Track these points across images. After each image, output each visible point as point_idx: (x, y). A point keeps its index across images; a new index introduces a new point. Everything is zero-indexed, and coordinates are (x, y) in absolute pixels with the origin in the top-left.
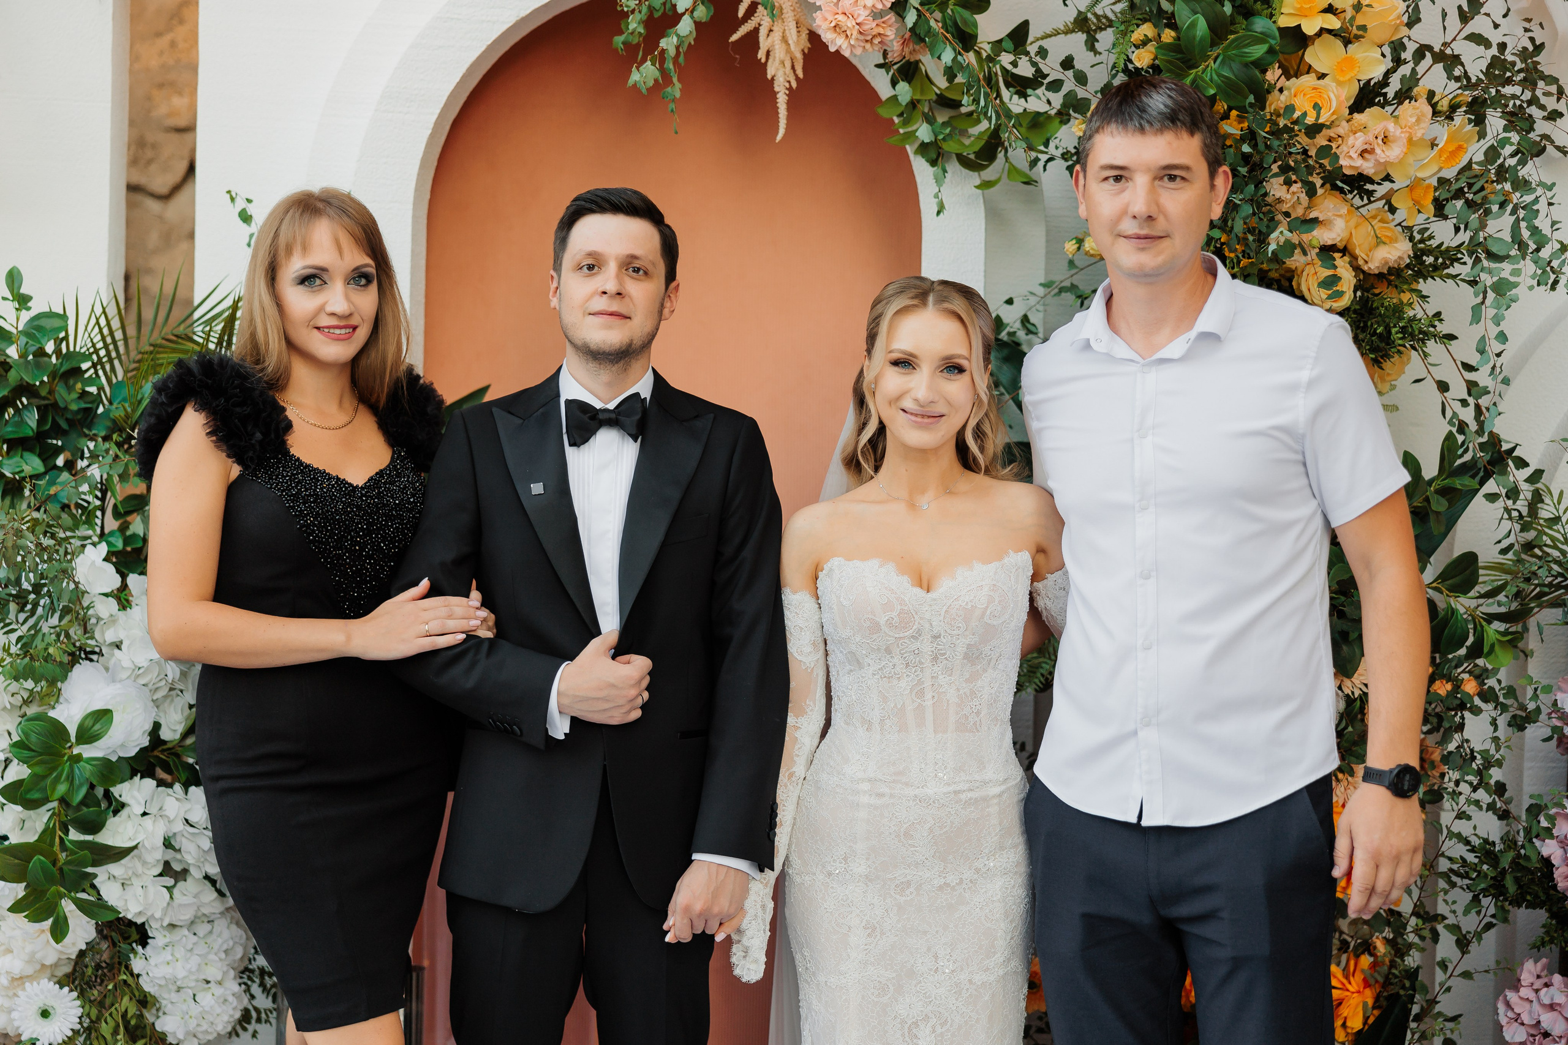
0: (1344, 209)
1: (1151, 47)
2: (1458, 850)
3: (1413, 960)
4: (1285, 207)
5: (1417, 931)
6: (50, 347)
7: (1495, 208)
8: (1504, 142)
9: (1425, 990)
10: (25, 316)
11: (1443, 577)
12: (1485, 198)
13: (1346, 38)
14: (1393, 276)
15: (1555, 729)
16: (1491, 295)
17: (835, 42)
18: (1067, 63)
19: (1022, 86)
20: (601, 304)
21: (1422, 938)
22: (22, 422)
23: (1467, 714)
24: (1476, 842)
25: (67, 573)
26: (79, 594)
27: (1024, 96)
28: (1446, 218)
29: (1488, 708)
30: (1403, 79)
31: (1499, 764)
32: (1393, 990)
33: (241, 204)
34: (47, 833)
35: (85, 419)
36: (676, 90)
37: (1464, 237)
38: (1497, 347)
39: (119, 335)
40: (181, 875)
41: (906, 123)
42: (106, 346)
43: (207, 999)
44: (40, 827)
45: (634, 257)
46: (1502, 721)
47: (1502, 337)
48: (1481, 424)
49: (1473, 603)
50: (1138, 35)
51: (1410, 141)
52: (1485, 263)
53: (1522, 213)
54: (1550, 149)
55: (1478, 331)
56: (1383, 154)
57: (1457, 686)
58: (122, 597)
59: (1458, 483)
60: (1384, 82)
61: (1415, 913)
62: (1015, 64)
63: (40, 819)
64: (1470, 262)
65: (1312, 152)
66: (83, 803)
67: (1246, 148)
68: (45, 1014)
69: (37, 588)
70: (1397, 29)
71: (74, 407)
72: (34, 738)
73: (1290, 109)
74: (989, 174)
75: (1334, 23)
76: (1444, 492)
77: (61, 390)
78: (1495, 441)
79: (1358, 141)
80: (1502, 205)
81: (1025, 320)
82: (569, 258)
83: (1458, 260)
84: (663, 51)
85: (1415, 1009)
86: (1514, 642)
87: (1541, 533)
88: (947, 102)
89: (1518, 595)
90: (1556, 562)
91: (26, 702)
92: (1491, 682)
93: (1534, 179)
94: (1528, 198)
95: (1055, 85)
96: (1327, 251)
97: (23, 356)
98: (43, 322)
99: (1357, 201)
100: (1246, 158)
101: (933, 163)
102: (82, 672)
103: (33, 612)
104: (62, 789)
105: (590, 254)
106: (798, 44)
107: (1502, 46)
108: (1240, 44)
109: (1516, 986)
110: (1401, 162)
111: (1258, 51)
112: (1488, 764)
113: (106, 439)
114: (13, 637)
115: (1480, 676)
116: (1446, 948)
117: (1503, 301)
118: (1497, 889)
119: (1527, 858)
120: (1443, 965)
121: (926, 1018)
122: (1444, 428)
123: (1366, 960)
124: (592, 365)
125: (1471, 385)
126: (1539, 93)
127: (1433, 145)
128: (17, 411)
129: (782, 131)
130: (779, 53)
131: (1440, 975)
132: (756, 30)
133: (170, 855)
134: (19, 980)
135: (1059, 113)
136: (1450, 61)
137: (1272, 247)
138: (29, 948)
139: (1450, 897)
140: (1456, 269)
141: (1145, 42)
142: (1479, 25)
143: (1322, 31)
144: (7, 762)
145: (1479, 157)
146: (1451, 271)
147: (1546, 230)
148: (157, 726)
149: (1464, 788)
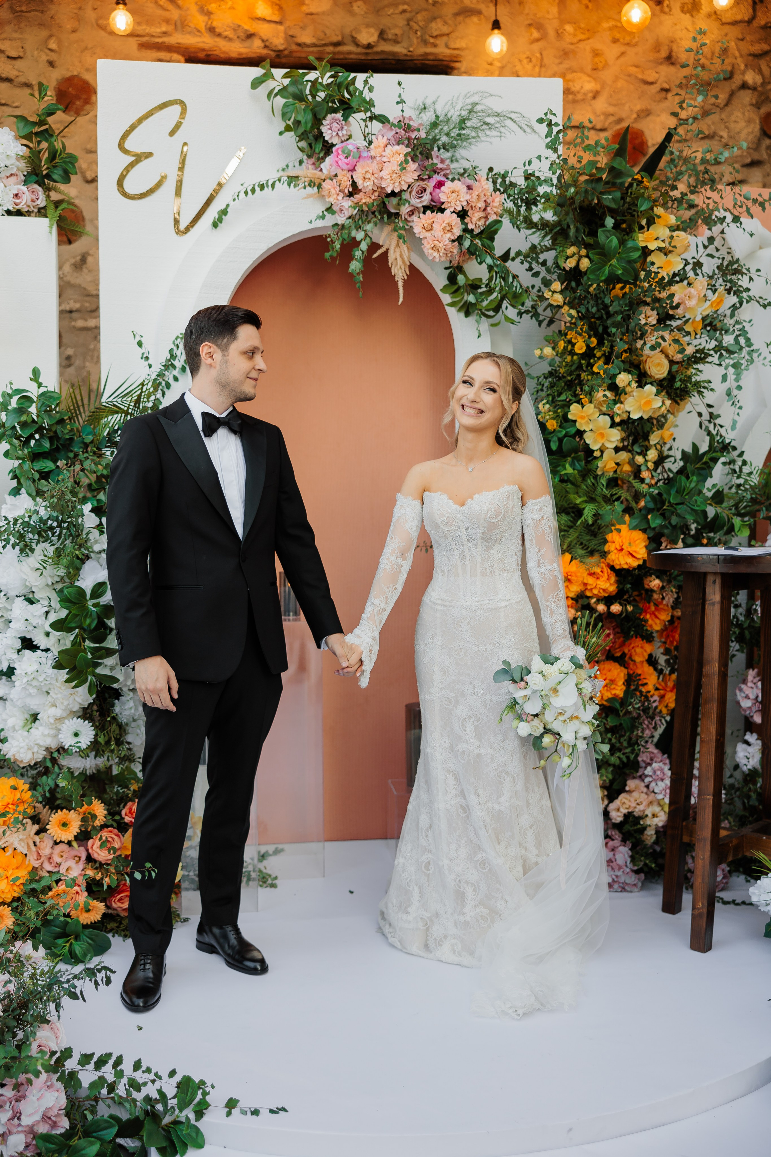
1: (574, 258)
6: (53, 407)
10: (41, 391)
11: (712, 498)
12: (720, 328)
14: (683, 363)
16: (731, 370)
17: (433, 255)
22: (41, 445)
25: (79, 515)
33: (138, 338)
34: (74, 645)
35: (71, 442)
36: (360, 277)
38: (735, 393)
42: (74, 408)
47: (740, 388)
48: (716, 431)
50: (568, 252)
52: (725, 355)
55: (726, 386)
58: (100, 529)
59: (717, 456)
63: (71, 637)
64: (717, 356)
66: (95, 628)
68: (77, 735)
70: (686, 248)
71: (67, 437)
72: (73, 596)
74: (495, 321)
75: (661, 245)
77: (60, 428)
78: (723, 439)
83: (711, 355)
88: (473, 287)
91: (62, 580)
95: (536, 274)
97: (38, 412)
98: (50, 394)
102: (86, 564)
103: (60, 536)
104: (88, 621)
108: (626, 252)
111: (636, 255)
121: (470, 717)
125: (711, 414)
127: (706, 300)
128: (36, 439)
129: (401, 300)
130: (399, 262)
132: (387, 251)
134: (61, 720)
138: (66, 703)
140: (709, 359)
141: (573, 255)
143: (657, 248)
144: (47, 613)
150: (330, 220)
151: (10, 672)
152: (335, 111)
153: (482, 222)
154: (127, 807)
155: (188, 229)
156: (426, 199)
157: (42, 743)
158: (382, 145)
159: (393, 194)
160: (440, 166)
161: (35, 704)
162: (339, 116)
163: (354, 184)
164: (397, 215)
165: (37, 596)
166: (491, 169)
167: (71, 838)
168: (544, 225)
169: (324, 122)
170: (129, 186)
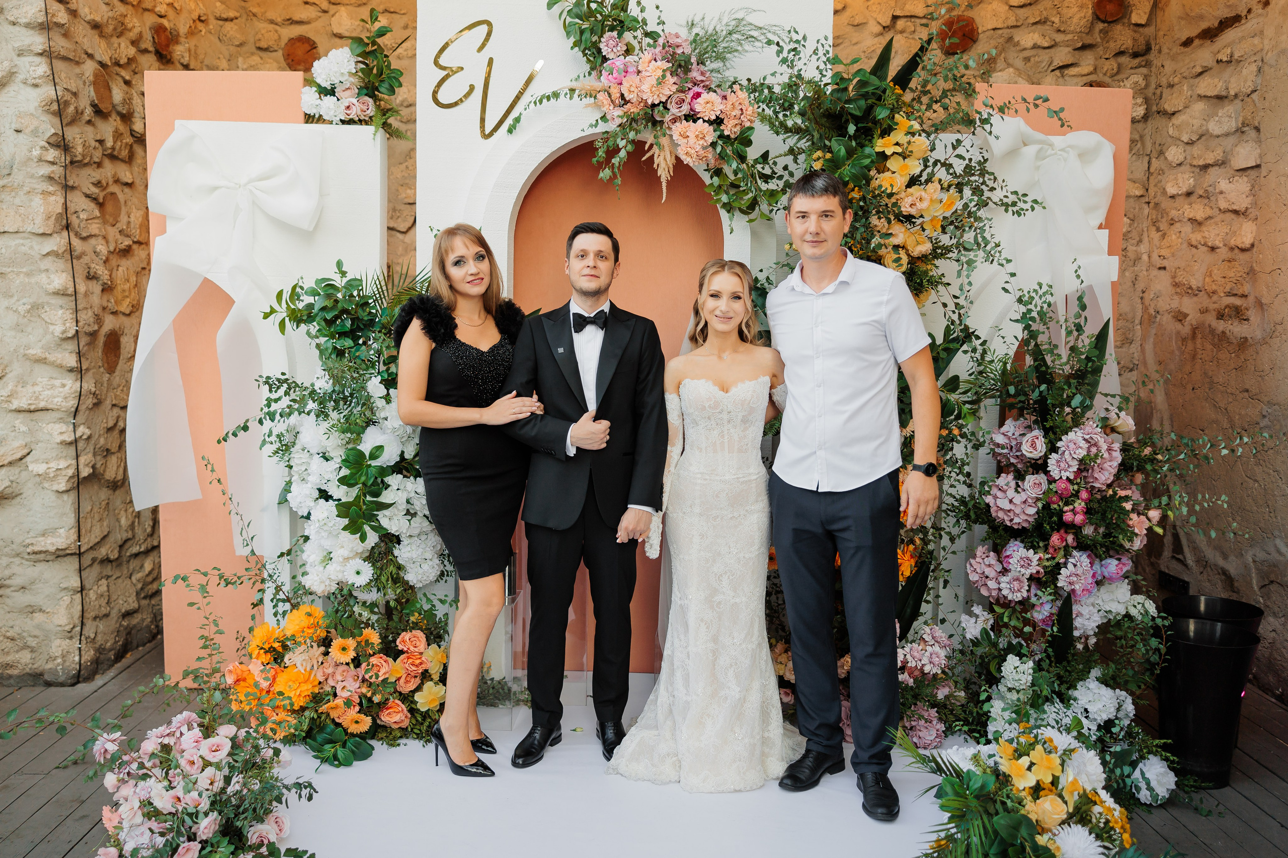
0: (903, 229)
1: (821, 161)
2: (951, 500)
3: (931, 547)
4: (878, 229)
5: (933, 534)
6: (355, 293)
7: (967, 229)
8: (971, 201)
9: (936, 559)
10: (345, 280)
11: (945, 386)
12: (963, 225)
13: (904, 156)
14: (924, 258)
15: (991, 449)
16: (965, 266)
17: (687, 160)
18: (786, 168)
19: (766, 178)
20: (587, 271)
21: (935, 537)
22: (344, 325)
23: (955, 443)
24: (958, 497)
25: (364, 388)
26: (369, 397)
27: (767, 182)
28: (946, 233)
29: (963, 441)
30: (928, 174)
31: (968, 464)
32: (923, 559)
34: (358, 497)
35: (371, 323)
36: (619, 181)
37: (954, 241)
38: (968, 288)
39: (384, 288)
40: (414, 515)
41: (717, 194)
42: (379, 293)
43: (425, 567)
44: (354, 495)
45: (601, 251)
46: (969, 446)
47: (970, 284)
48: (961, 321)
49: (957, 397)
50: (815, 156)
51: (931, 200)
52: (963, 252)
53: (978, 231)
54: (990, 203)
55: (960, 281)
56: (919, 205)
57: (950, 431)
58: (387, 399)
59: (951, 346)
60: (920, 176)
61: (932, 527)
62: (763, 168)
63: (355, 492)
64: (956, 252)
65: (890, 205)
66: (372, 485)
67: (862, 203)
68: (358, 573)
69: (351, 395)
70: (926, 152)
71: (366, 318)
72: (351, 458)
73: (880, 186)
74: (752, 216)
75: (899, 150)
76: (945, 350)
77: (360, 311)
78: (967, 328)
79: (909, 200)
80: (970, 227)
81: (768, 278)
82: (573, 253)
83: (951, 251)
84: (613, 164)
85: (932, 567)
86: (974, 413)
87: (986, 367)
88: (734, 186)
89: (976, 393)
90: (993, 379)
91: (347, 443)
92: (965, 430)
93: (983, 217)
94: (981, 225)
95: (780, 178)
96: (896, 247)
97: (345, 297)
98: (352, 283)
99: (909, 226)
100: (861, 208)
101: (729, 212)
102: (371, 430)
103: (350, 405)
104: (363, 479)
105: (582, 250)
106: (671, 161)
107: (970, 160)
108: (859, 159)
109: (974, 557)
110: (928, 209)
111: (867, 161)
112: (963, 464)
113: (380, 332)
114: (342, 415)
115: (960, 427)
116: (945, 541)
117: (971, 268)
118: (967, 517)
119: (979, 503)
120: (944, 548)
121: (726, 572)
122: (945, 323)
123: (911, 547)
124: (584, 298)
125: (957, 305)
126: (986, 179)
127: (941, 202)
128: (342, 320)
129: (664, 198)
130: (663, 165)
131: (942, 553)
132: (653, 155)
133: (409, 506)
134: (347, 559)
135: (782, 190)
136: (948, 166)
137: (873, 245)
138: (350, 545)
139: (947, 520)
140: (950, 255)
141: (819, 159)
142: (960, 151)
143: (894, 153)
144: (340, 468)
145: (960, 207)
146: (948, 256)
147: (989, 238)
148: (403, 452)
149: (953, 474)
150: (602, 128)
151: (308, 517)
152: (612, 29)
153: (738, 128)
154: (401, 637)
155: (491, 134)
156: (685, 109)
157: (333, 577)
158: (647, 60)
159: (654, 106)
160: (700, 78)
161: (328, 544)
162: (615, 34)
163: (622, 96)
164: (662, 122)
165: (332, 455)
166: (749, 80)
167: (348, 660)
168: (797, 130)
169: (602, 40)
170: (443, 98)
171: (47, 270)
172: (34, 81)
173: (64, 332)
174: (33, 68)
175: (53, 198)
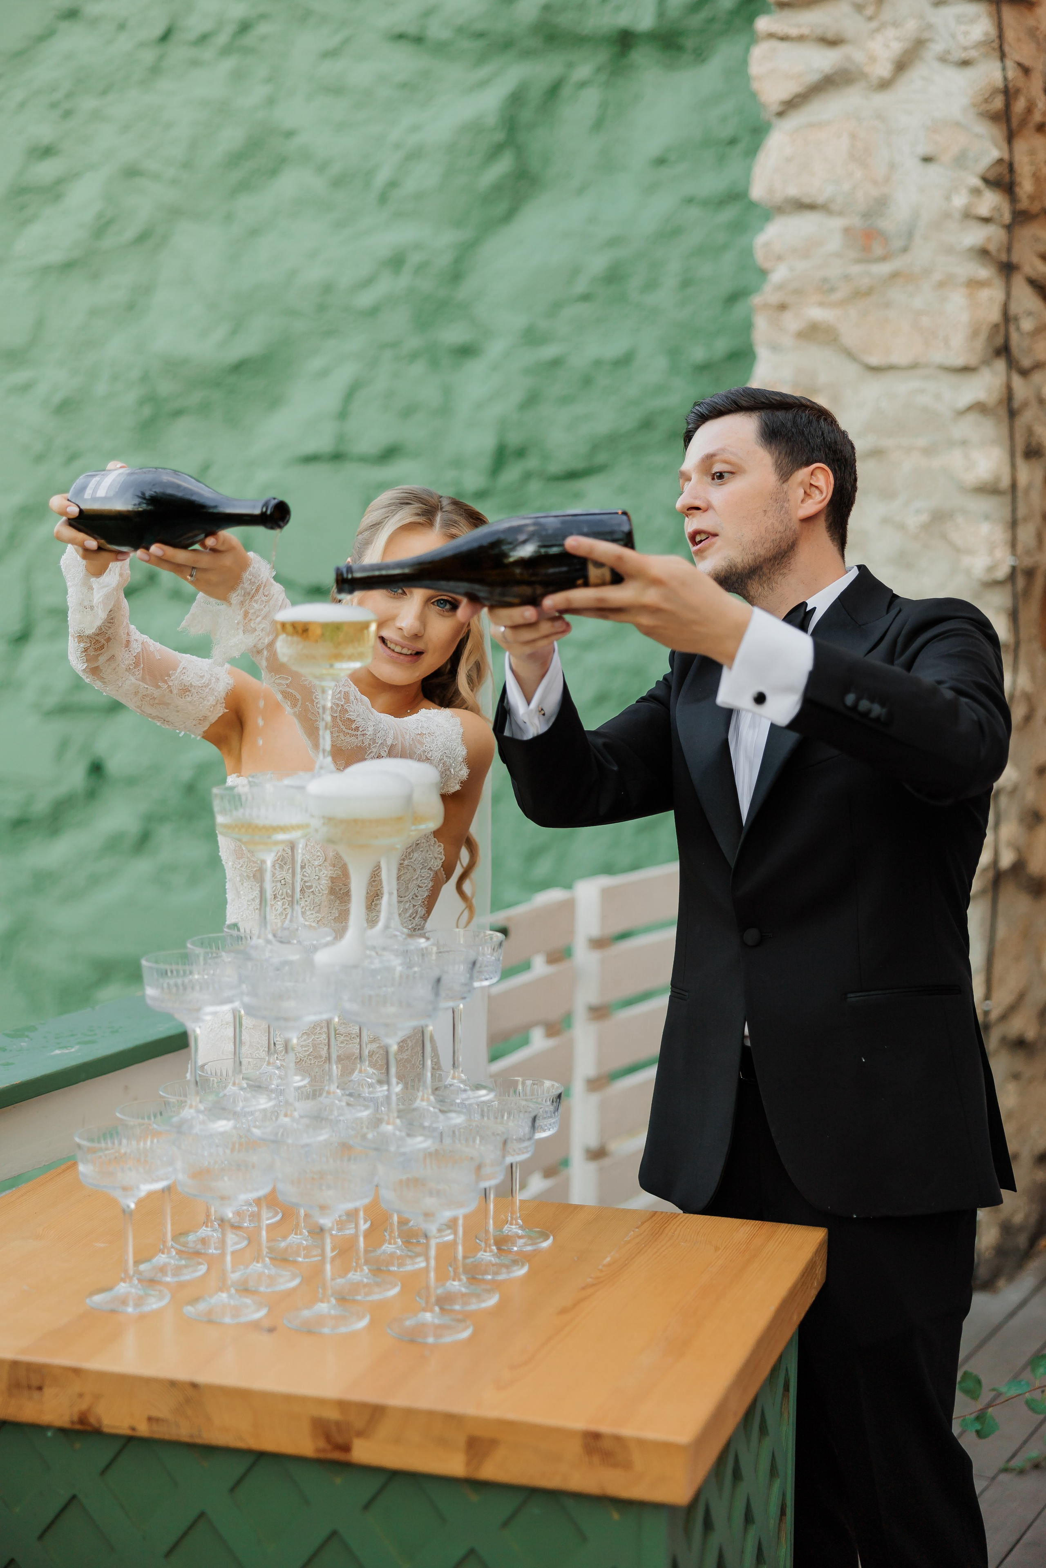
171: (964, 443)
172: (964, 55)
173: (991, 569)
174: (963, 28)
175: (985, 294)
